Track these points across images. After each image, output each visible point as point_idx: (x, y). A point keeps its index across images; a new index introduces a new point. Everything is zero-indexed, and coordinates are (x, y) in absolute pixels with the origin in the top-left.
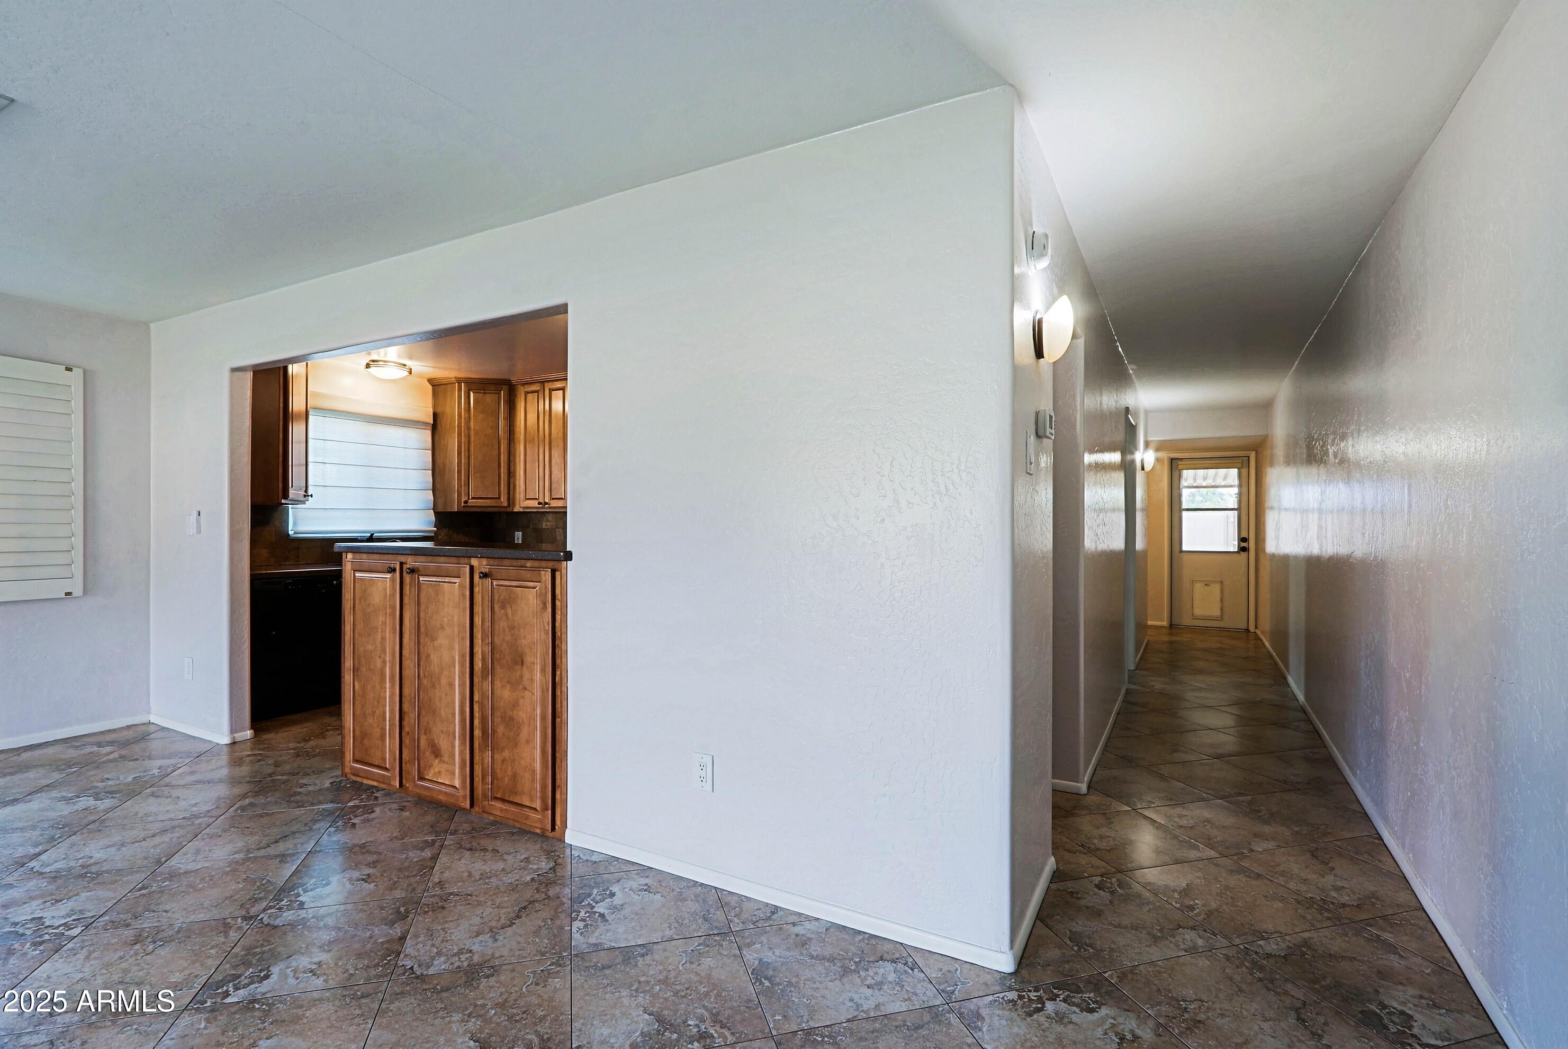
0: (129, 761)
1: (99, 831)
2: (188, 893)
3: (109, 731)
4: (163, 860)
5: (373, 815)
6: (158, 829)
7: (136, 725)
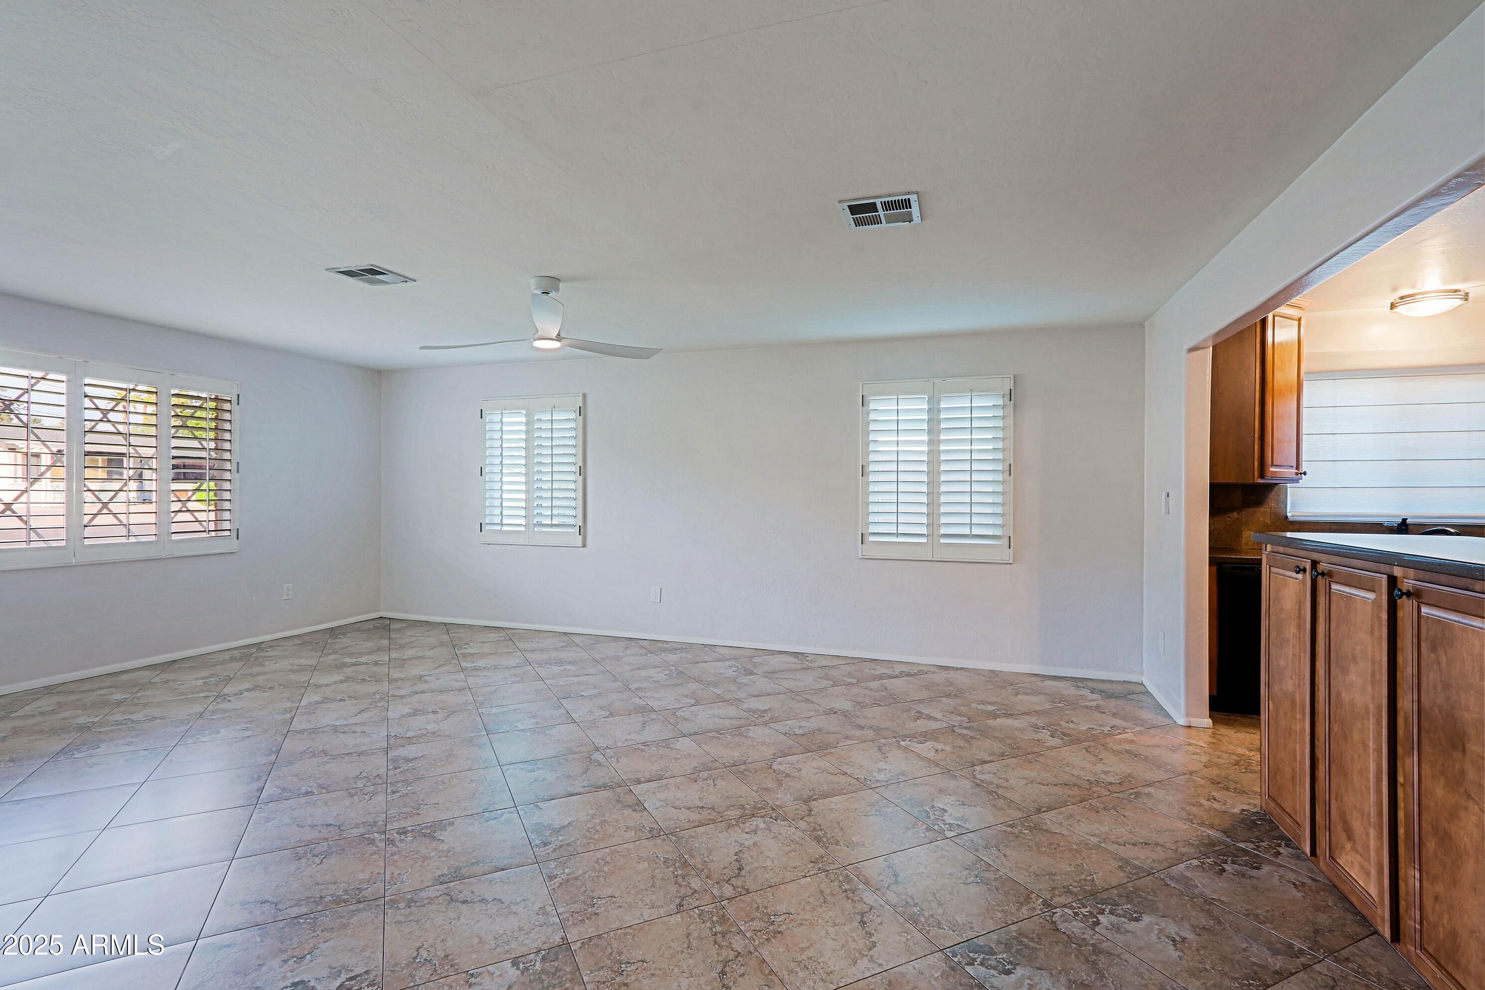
0: (1099, 712)
1: (1030, 762)
2: (1031, 849)
3: (1109, 681)
4: (1043, 810)
5: (1254, 873)
6: (1063, 781)
7: (1131, 682)
